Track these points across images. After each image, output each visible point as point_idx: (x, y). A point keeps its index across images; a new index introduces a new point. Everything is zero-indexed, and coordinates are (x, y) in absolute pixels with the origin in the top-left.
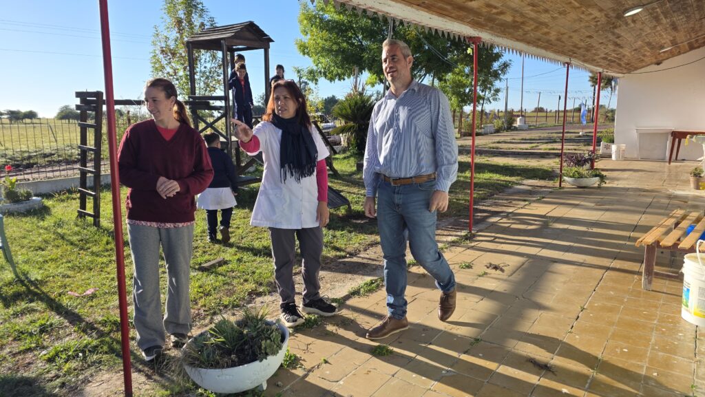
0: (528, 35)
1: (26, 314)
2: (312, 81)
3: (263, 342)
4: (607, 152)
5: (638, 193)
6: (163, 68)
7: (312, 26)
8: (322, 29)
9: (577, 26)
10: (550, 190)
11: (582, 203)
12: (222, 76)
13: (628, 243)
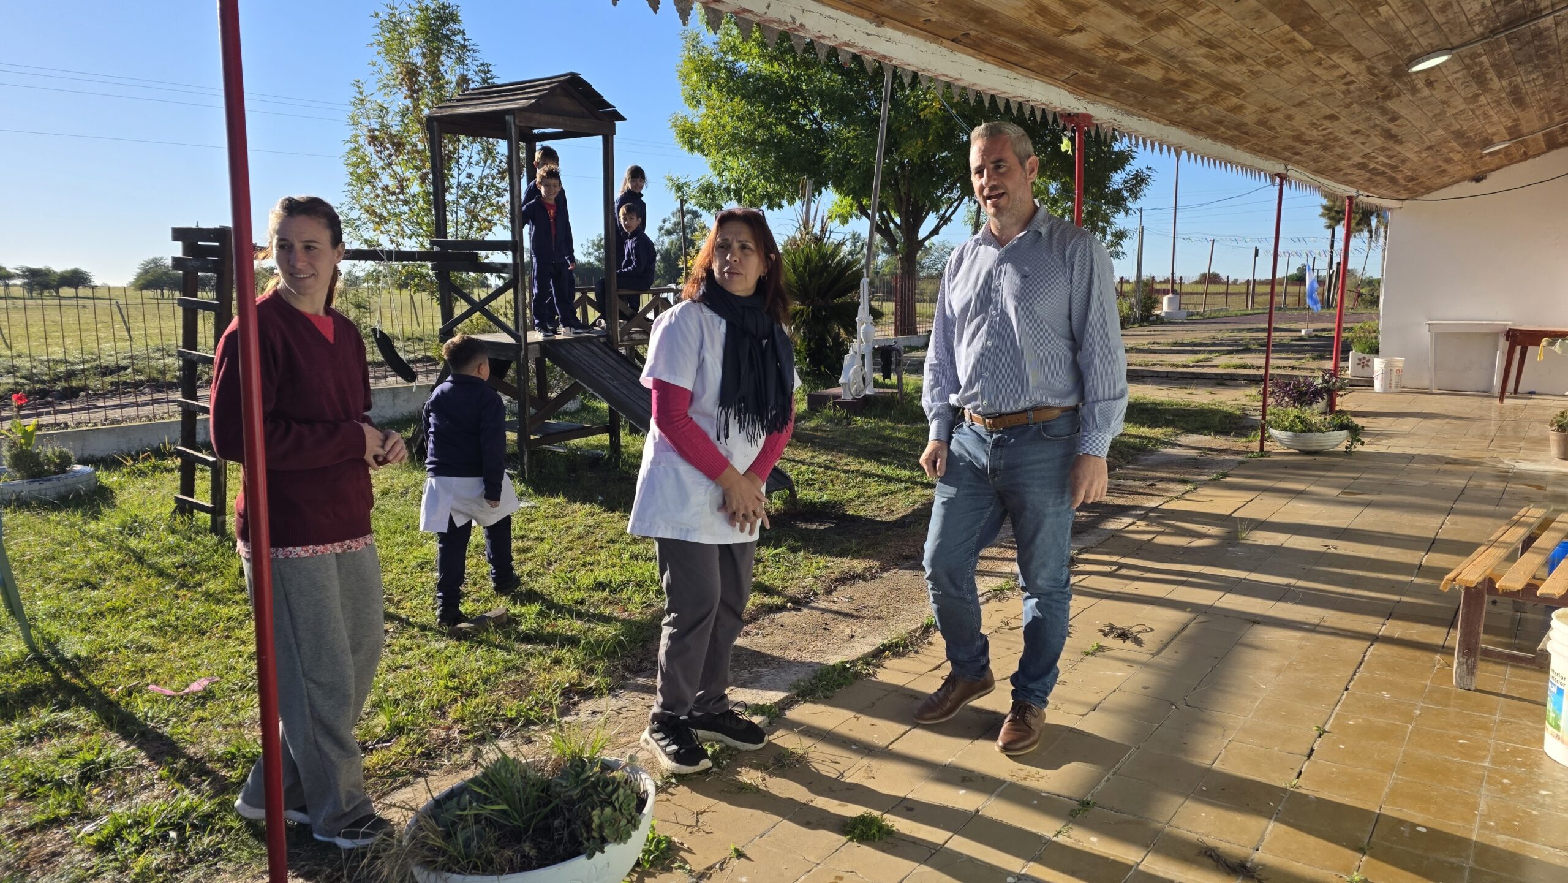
0: (1197, 112)
1: (51, 737)
2: (710, 209)
3: (596, 813)
4: (1363, 373)
5: (1435, 467)
6: (375, 176)
7: (709, 87)
8: (732, 93)
9: (1304, 93)
10: (1239, 458)
11: (1313, 488)
12: (507, 196)
13: (1417, 580)
